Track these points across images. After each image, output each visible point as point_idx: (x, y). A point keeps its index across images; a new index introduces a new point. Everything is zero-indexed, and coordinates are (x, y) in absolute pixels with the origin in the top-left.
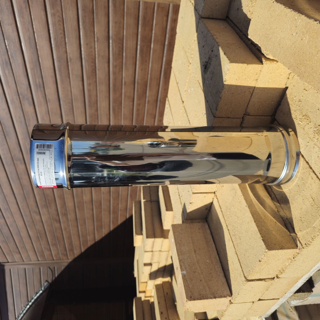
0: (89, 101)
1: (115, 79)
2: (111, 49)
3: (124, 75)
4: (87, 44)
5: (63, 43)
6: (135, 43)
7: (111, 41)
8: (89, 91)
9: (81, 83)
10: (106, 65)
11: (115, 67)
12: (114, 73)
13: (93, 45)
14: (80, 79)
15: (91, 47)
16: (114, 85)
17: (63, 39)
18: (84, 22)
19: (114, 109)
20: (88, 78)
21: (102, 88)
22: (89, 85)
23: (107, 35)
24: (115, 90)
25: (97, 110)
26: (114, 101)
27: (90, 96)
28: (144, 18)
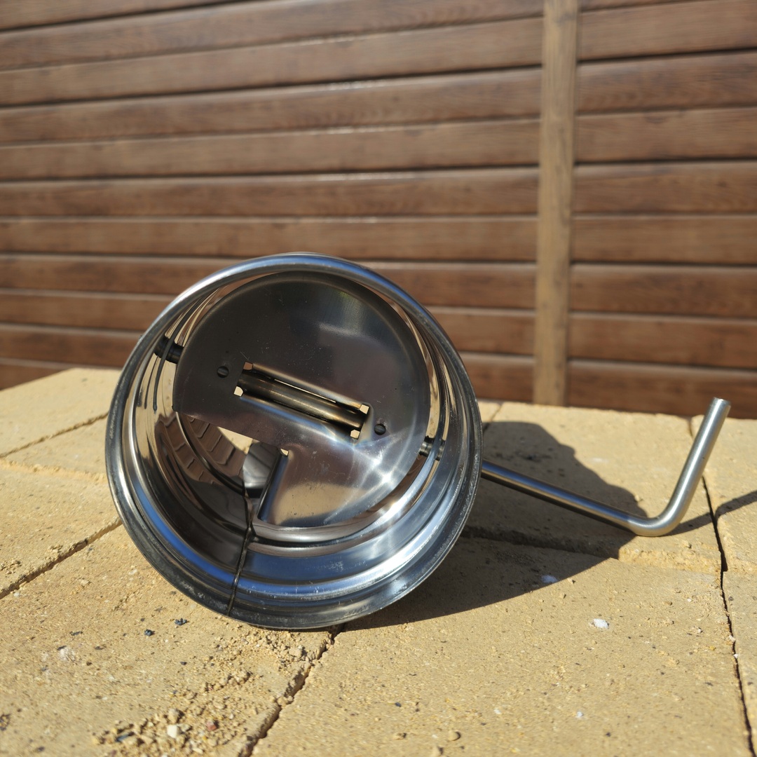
0: (209, 107)
1: (290, 192)
2: (386, 176)
3: (305, 221)
4: (396, 99)
5: (396, 22)
6: (410, 253)
7: (409, 176)
8: (246, 106)
9: (270, 76)
10: (335, 162)
11: (331, 189)
12: (310, 189)
13: (396, 116)
14: (284, 76)
15: (387, 111)
16: (269, 190)
17: (406, 22)
18: (462, 88)
19: (187, 190)
20: (288, 103)
21: (258, 150)
22: (267, 105)
23: (431, 161)
24: (253, 192)
25: (182, 132)
26: (215, 192)
27: (228, 108)
28: (486, 280)
